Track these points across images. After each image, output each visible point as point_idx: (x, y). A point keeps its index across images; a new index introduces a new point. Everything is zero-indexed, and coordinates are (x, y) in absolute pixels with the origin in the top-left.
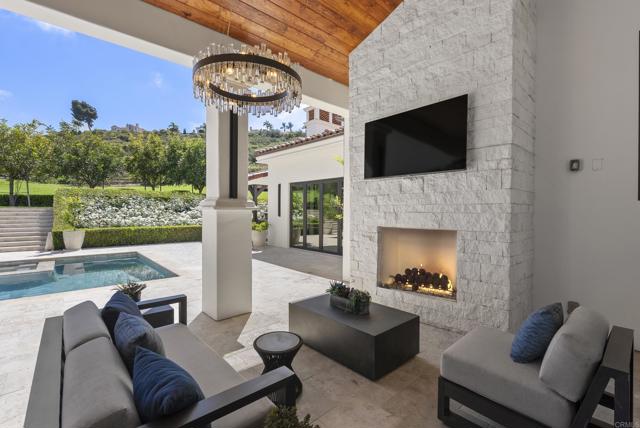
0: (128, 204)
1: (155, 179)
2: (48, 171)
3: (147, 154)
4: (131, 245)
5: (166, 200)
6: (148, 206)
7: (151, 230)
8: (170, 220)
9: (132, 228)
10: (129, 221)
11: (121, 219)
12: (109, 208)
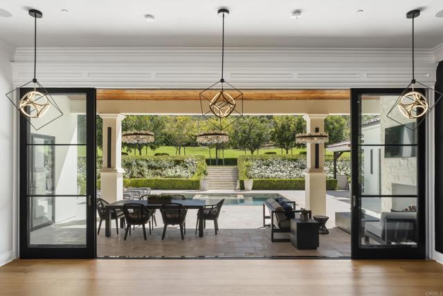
0: (272, 164)
1: (288, 145)
2: (232, 144)
3: (283, 127)
4: (275, 189)
5: (295, 160)
6: (284, 165)
7: (286, 181)
8: (297, 174)
9: (275, 179)
10: (273, 175)
11: (270, 174)
12: (264, 167)
